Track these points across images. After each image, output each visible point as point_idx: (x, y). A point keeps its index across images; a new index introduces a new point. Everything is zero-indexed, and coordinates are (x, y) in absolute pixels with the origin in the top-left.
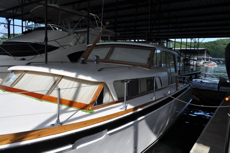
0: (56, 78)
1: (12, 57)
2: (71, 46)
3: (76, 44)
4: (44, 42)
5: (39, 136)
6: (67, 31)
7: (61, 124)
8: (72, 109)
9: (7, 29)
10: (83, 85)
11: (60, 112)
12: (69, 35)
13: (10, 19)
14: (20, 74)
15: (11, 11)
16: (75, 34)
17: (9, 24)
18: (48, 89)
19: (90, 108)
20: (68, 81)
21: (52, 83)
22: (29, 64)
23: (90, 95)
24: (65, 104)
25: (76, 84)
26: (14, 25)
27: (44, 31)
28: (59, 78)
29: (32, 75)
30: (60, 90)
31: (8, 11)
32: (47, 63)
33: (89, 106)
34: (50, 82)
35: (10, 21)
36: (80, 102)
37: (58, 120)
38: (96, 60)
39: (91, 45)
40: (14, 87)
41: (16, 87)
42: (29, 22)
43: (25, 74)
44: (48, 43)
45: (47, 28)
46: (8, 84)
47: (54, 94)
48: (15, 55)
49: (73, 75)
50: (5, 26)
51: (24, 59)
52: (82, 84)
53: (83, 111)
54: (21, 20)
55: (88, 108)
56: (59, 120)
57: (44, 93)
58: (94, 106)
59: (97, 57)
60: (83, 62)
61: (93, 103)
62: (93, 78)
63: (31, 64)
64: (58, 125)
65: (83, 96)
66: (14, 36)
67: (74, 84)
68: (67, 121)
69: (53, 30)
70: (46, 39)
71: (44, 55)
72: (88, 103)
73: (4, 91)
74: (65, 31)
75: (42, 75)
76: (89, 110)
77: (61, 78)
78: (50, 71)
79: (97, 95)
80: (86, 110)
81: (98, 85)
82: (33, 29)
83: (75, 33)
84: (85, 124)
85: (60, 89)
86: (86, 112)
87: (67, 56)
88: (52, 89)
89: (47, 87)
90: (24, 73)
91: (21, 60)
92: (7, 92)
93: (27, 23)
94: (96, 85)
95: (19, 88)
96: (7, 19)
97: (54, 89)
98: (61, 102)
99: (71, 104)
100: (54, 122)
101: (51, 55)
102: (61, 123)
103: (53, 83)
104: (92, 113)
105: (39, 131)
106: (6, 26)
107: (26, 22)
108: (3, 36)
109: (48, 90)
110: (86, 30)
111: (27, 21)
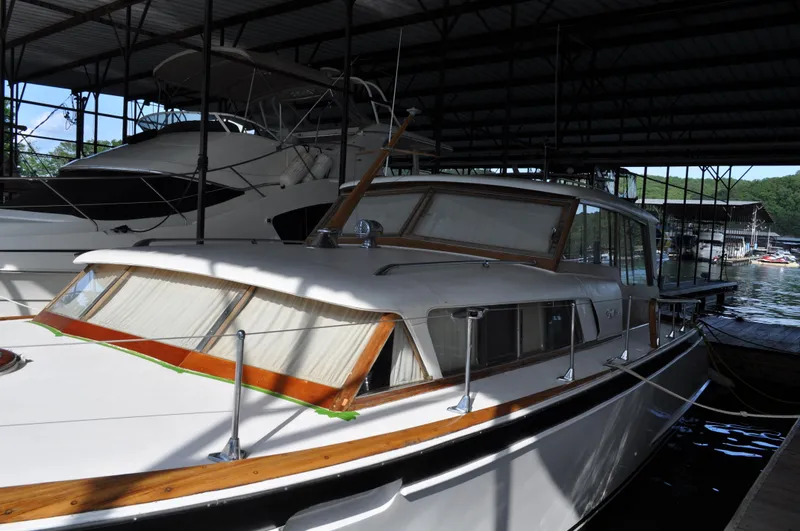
0: (233, 294)
1: (87, 222)
2: (283, 187)
3: (301, 182)
4: (195, 173)
5: (168, 492)
6: (273, 138)
7: (245, 453)
8: (282, 402)
9: (75, 126)
10: (324, 321)
11: (241, 413)
12: (279, 149)
13: (85, 94)
14: (113, 278)
15: (91, 68)
16: (300, 148)
17: (81, 112)
18: (204, 331)
19: (346, 401)
20: (273, 307)
21: (217, 311)
22: (143, 245)
23: (344, 356)
24: (261, 385)
25: (297, 317)
26: (96, 114)
27: (197, 137)
28: (241, 295)
29: (153, 282)
30: (244, 337)
31: (81, 69)
32: (202, 243)
33: (343, 393)
34: (212, 307)
35: (87, 99)
36: (311, 380)
37: (234, 441)
38: (372, 238)
39: (356, 183)
40: (90, 321)
41: (97, 320)
42: (147, 103)
43: (129, 277)
44: (211, 177)
45: (207, 127)
46: (72, 311)
47: (225, 349)
48: (95, 214)
49: (288, 285)
50: (67, 117)
51: (125, 229)
52: (321, 317)
53: (320, 413)
54: (122, 98)
55: (338, 400)
56: (237, 439)
57: (191, 345)
58: (358, 395)
59: (375, 224)
60: (327, 243)
61: (351, 384)
62: (357, 295)
63: (151, 244)
64: (234, 455)
65: (322, 358)
66: (95, 152)
67: (292, 315)
68: (264, 443)
69: (225, 131)
70: (203, 163)
71: (193, 215)
72: (338, 382)
73: (58, 335)
74: (267, 135)
75: (185, 283)
76: (341, 408)
77: (248, 294)
78: (212, 269)
79: (369, 358)
80: (332, 409)
81: (374, 324)
82: (159, 127)
83: (302, 142)
84: (326, 457)
85: (243, 332)
86: (331, 416)
87: (269, 221)
88: (218, 333)
89: (200, 326)
90: (127, 273)
91: (117, 230)
92: (67, 339)
93: (141, 105)
94: (368, 323)
95: (106, 326)
96: (74, 92)
97: (225, 330)
98: (247, 376)
99: (281, 385)
100: (220, 445)
101: (218, 216)
102: (242, 452)
103: (220, 310)
104: (351, 421)
105: (168, 477)
106: (72, 115)
107: (136, 102)
108: (59, 149)
109: (205, 335)
110: (338, 132)
111: (141, 101)
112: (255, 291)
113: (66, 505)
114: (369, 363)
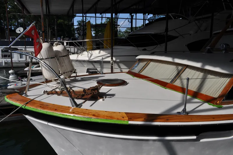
0: (180, 68)
1: (136, 48)
2: (191, 35)
3: (196, 32)
4: (164, 32)
6: (188, 20)
7: (188, 113)
8: (196, 100)
11: (185, 102)
12: (189, 23)
13: (133, 14)
14: (146, 63)
15: (135, 7)
16: (196, 22)
17: (132, 19)
19: (218, 102)
20: (193, 72)
22: (153, 54)
23: (218, 88)
25: (201, 75)
26: (136, 19)
27: (165, 22)
28: (183, 68)
29: (157, 64)
30: (189, 80)
31: (132, 7)
33: (218, 99)
34: (174, 71)
35: (133, 16)
36: (206, 94)
37: (185, 109)
38: (225, 49)
39: (220, 31)
40: (141, 74)
41: (143, 73)
42: (148, 15)
43: (150, 62)
44: (169, 33)
45: (167, 19)
46: (136, 70)
47: (178, 83)
48: (138, 46)
49: (198, 65)
50: (129, 21)
51: (145, 50)
52: (209, 75)
53: (209, 105)
54: (143, 14)
55: (216, 101)
57: (169, 81)
58: (223, 101)
59: (227, 45)
60: (209, 52)
61: (221, 97)
62: (223, 69)
63: (155, 53)
64: (184, 113)
65: (210, 88)
66: (136, 30)
67: (200, 74)
68: (193, 111)
69: (172, 19)
70: (167, 30)
71: (164, 44)
72: (216, 95)
73: (133, 77)
74: (186, 19)
76: (217, 104)
77: (185, 67)
78: (173, 60)
79: (228, 89)
80: (213, 104)
81: (229, 78)
82: (153, 21)
83: (196, 20)
84: (214, 118)
86: (213, 106)
87: (186, 45)
88: (176, 78)
89: (171, 75)
90: (150, 61)
91: (143, 50)
92: (135, 78)
93: (147, 15)
94: (227, 78)
95: (145, 75)
96: (130, 14)
97: (178, 78)
99: (196, 95)
100: (180, 110)
101: (171, 45)
102: (187, 113)
104: (220, 108)
105: (167, 116)
106: (130, 20)
107: (146, 15)
108: (126, 30)
110: (210, 15)
111: (147, 14)
112: (187, 66)
113: (143, 119)
114: (227, 91)
